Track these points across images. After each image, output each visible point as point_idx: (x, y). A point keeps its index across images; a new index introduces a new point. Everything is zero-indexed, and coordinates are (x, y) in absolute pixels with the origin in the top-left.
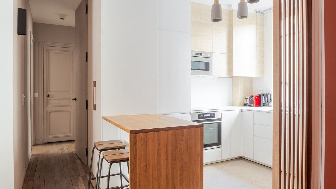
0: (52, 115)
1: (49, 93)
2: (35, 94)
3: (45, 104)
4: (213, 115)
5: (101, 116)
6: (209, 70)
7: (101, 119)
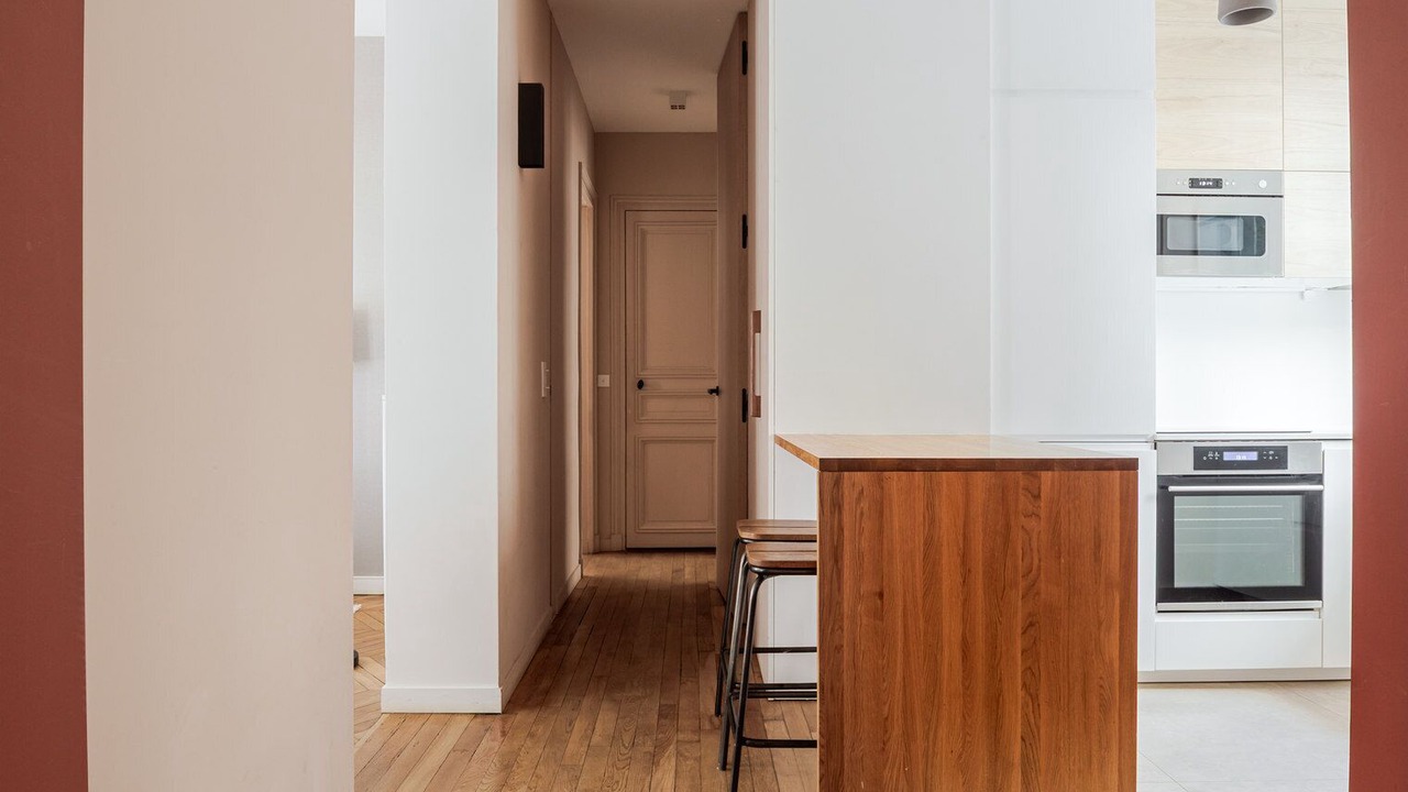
0: (652, 450)
1: (643, 375)
2: (601, 377)
3: (629, 411)
4: (1272, 455)
5: (771, 433)
6: (1261, 252)
7: (771, 442)
